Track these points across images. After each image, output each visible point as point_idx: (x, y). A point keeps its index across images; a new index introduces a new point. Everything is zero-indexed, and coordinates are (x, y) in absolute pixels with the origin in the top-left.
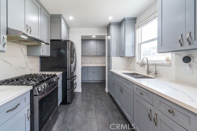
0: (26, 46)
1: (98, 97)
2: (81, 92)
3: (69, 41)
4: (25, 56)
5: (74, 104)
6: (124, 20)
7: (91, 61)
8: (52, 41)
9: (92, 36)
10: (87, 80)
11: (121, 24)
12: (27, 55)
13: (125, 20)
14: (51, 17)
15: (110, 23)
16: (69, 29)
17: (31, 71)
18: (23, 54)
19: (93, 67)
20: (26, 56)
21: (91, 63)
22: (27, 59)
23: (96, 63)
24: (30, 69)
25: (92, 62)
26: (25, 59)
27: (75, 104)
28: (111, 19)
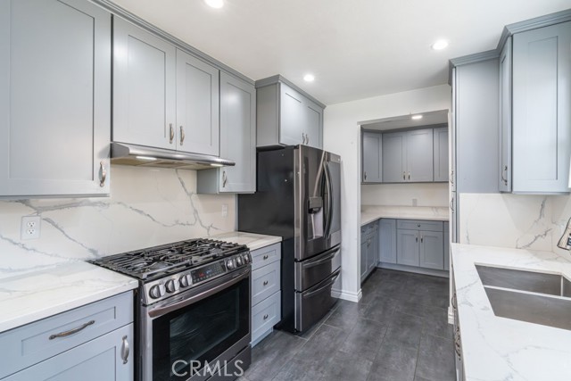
0: (195, 172)
1: (405, 334)
2: (357, 301)
3: (297, 147)
4: (190, 195)
5: (314, 337)
6: (507, 37)
7: (415, 201)
8: (259, 150)
9: (411, 115)
10: (397, 264)
11: (500, 54)
12: (198, 193)
13: (512, 36)
14: (256, 89)
15: (450, 61)
16: (323, 107)
17: (208, 230)
18: (186, 190)
19: (419, 223)
20: (195, 196)
21: (415, 205)
22: (198, 203)
23: (436, 208)
24: (207, 225)
25: (419, 204)
26: (192, 203)
27: (316, 339)
28: (442, 47)
